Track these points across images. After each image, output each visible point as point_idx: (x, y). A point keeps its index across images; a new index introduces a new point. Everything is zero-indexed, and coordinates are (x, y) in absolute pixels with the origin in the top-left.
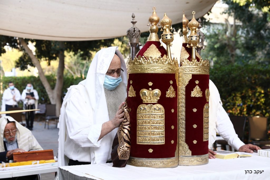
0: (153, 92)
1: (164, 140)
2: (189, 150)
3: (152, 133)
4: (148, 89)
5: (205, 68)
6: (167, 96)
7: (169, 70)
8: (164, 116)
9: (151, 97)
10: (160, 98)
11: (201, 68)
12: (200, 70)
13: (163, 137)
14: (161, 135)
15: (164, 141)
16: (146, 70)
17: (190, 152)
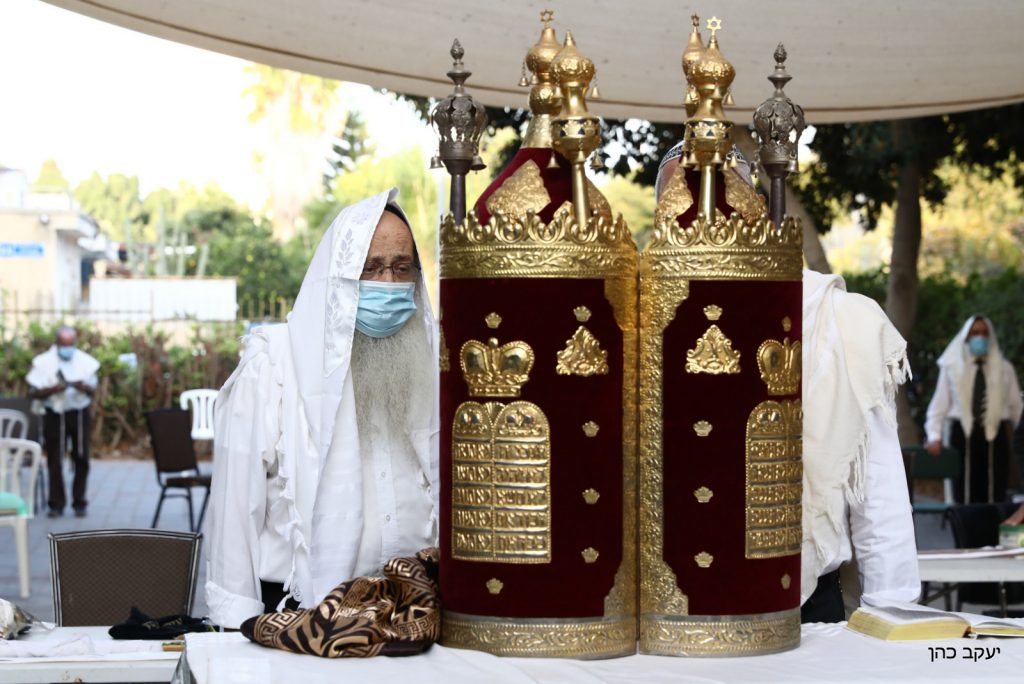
0: (502, 353)
1: (549, 546)
2: (678, 593)
3: (497, 516)
4: (485, 341)
5: (757, 254)
6: (562, 368)
7: (571, 266)
8: (548, 448)
9: (494, 374)
10: (530, 375)
11: (731, 253)
12: (728, 263)
13: (543, 533)
14: (533, 524)
15: (547, 552)
16: (478, 265)
17: (679, 600)
